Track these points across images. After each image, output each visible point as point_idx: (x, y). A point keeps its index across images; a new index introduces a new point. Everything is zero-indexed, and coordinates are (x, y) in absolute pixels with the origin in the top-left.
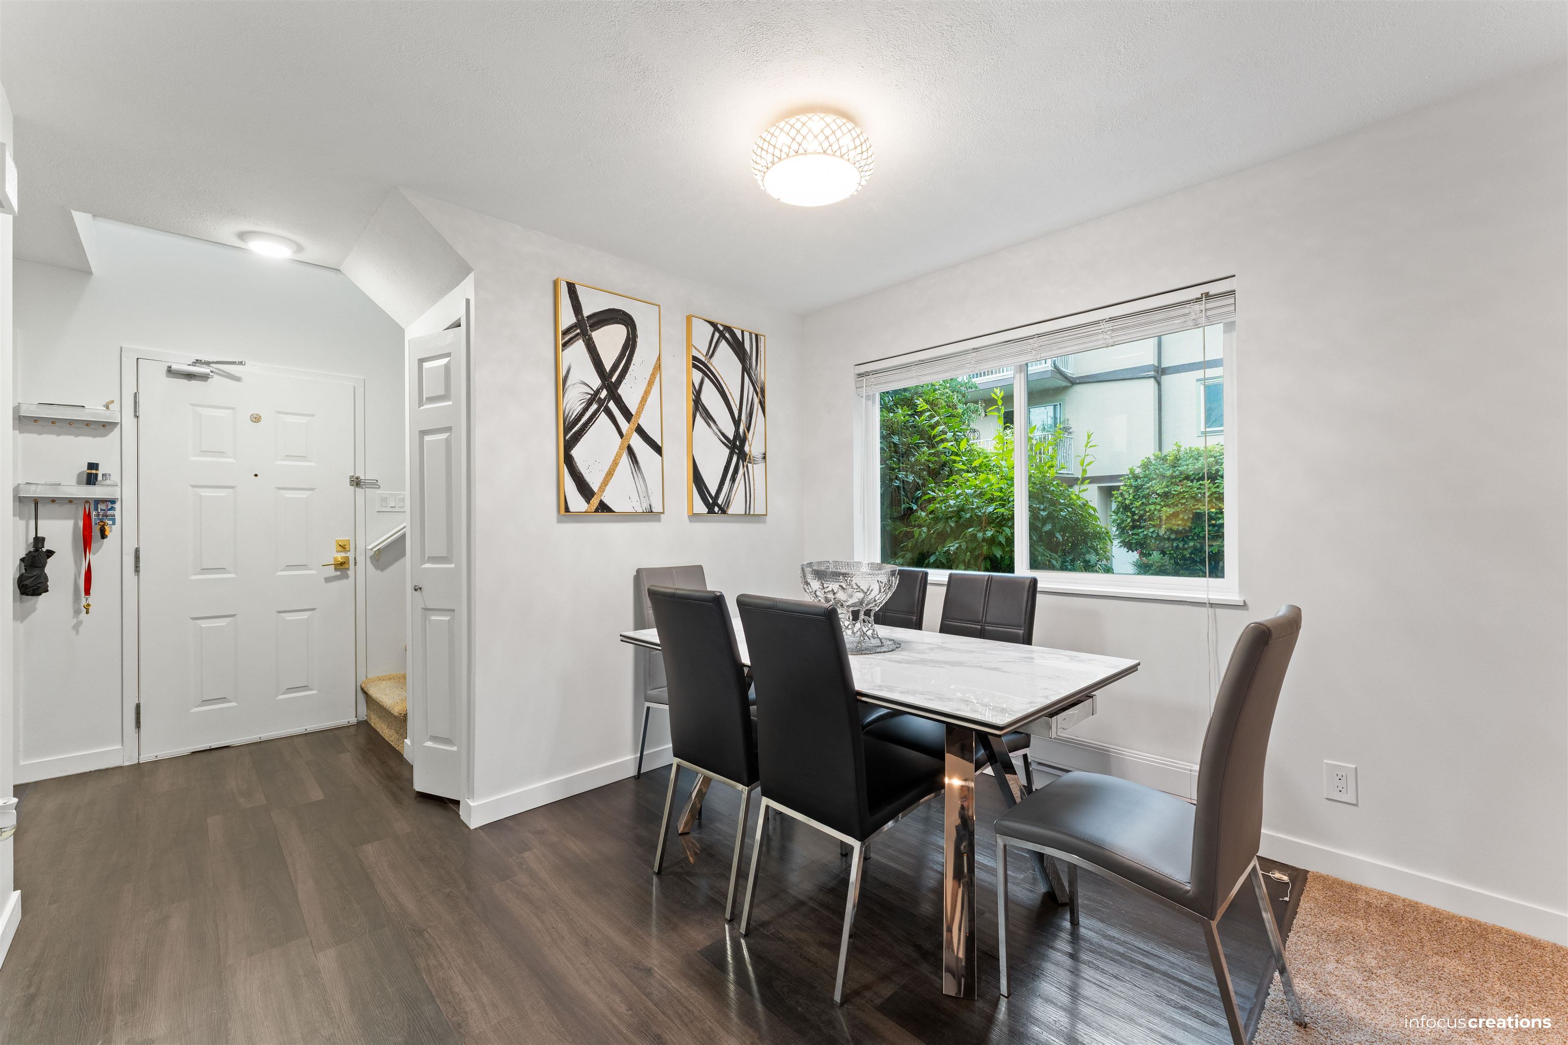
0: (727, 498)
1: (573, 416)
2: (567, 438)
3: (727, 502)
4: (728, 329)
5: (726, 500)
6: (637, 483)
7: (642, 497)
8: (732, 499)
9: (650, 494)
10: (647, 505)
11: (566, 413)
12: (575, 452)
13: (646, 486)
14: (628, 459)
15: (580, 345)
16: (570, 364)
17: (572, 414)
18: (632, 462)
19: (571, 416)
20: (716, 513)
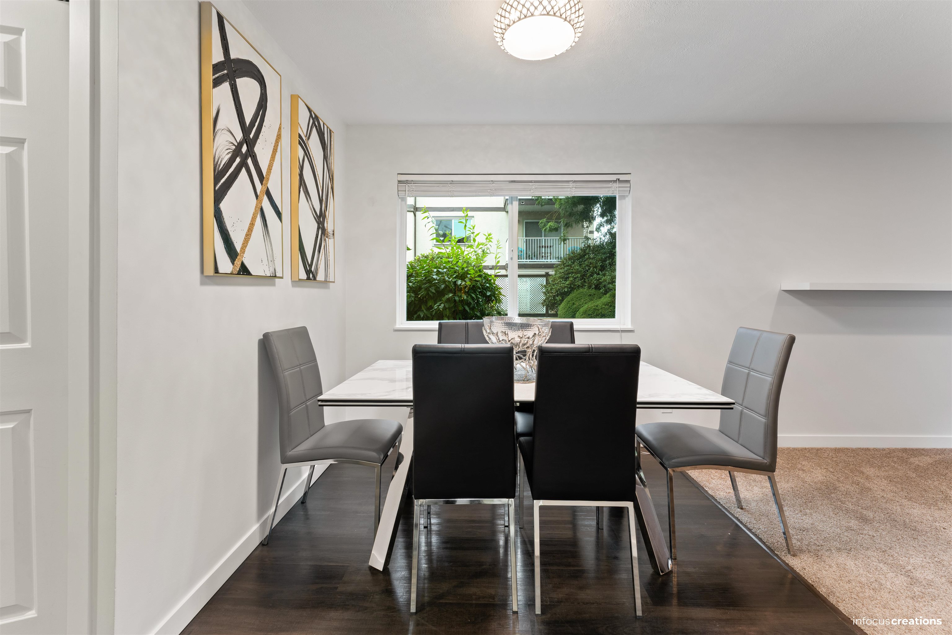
0: (316, 266)
1: (222, 166)
2: (217, 188)
3: (317, 270)
4: (316, 117)
5: (316, 268)
6: (266, 247)
7: (270, 261)
8: (319, 267)
9: (275, 259)
10: (273, 269)
11: (216, 160)
12: (222, 206)
13: (272, 250)
14: (261, 221)
15: (226, 86)
16: (219, 106)
17: (221, 162)
18: (264, 224)
19: (220, 165)
20: (311, 280)
